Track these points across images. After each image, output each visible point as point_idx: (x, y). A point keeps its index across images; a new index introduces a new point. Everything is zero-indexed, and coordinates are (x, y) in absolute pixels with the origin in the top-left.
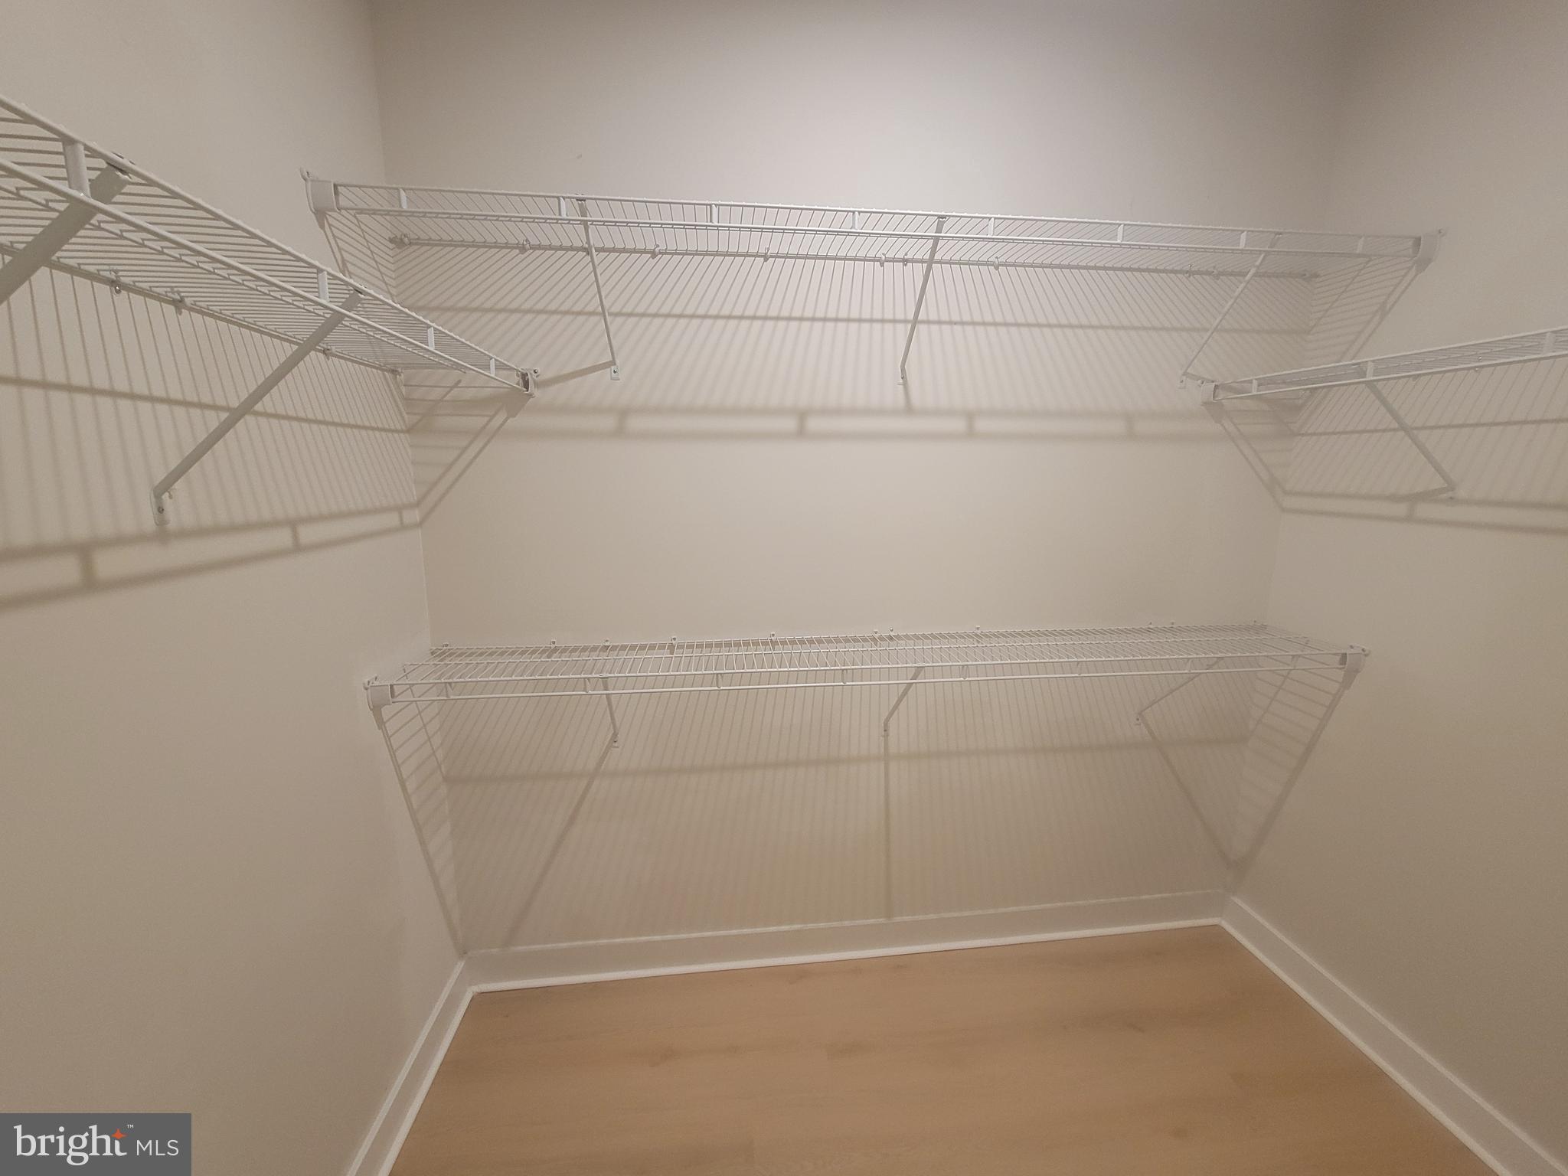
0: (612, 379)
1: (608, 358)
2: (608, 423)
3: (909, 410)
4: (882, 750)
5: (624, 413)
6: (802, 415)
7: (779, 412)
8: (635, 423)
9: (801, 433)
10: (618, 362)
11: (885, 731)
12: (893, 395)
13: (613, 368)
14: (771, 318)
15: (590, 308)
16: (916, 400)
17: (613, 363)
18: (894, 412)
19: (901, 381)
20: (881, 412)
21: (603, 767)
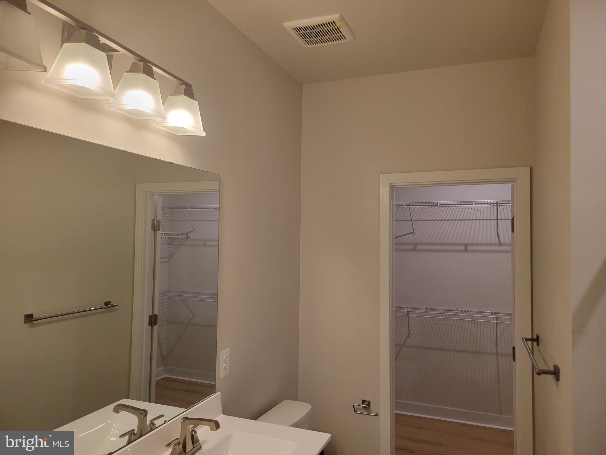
0: (413, 236)
1: (412, 231)
2: (412, 247)
3: (500, 244)
4: (496, 351)
5: (416, 245)
6: (466, 245)
7: (459, 244)
8: (419, 247)
9: (466, 250)
10: (415, 232)
11: (496, 344)
12: (495, 240)
13: (413, 233)
14: (460, 220)
15: (408, 219)
16: (502, 241)
17: (413, 232)
18: (495, 245)
19: (497, 236)
20: (491, 244)
21: (405, 343)
